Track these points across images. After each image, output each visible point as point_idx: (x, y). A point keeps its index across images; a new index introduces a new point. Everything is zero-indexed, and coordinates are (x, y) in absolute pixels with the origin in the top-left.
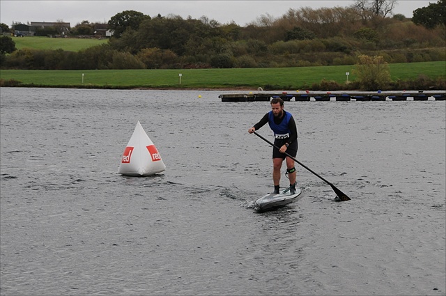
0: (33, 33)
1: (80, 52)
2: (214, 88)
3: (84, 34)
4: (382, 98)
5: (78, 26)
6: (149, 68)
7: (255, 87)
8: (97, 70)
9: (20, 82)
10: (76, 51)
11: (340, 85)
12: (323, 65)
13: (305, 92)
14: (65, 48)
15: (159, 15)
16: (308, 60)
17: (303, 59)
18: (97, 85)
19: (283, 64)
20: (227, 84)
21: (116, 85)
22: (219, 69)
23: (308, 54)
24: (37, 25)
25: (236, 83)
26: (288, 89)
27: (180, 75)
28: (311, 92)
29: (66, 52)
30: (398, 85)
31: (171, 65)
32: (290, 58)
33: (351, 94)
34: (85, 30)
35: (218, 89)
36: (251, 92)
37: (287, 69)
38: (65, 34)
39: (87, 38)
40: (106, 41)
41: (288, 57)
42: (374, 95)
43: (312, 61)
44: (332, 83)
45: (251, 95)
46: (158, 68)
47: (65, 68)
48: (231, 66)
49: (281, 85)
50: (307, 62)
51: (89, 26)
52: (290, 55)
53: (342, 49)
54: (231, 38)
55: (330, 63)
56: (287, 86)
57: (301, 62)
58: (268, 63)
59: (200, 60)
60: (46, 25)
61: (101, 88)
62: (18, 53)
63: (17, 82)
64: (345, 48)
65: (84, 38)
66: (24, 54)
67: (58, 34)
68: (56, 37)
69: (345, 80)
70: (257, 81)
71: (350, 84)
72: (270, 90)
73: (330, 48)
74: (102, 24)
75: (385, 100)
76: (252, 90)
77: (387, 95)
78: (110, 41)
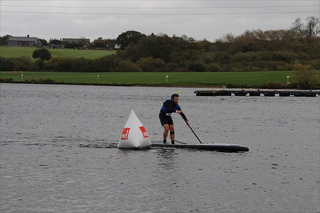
0: (63, 46)
1: (96, 59)
2: (191, 86)
3: (99, 47)
4: (313, 95)
5: (95, 41)
6: (145, 70)
7: (220, 85)
8: (108, 73)
9: (54, 81)
10: (94, 59)
11: (282, 85)
12: (270, 70)
13: (256, 90)
14: (86, 57)
15: (153, 34)
16: (259, 67)
17: (255, 66)
18: (107, 83)
19: (241, 69)
20: (201, 84)
21: (120, 83)
22: (194, 73)
23: (260, 62)
24: (67, 40)
25: (207, 83)
26: (244, 88)
27: (167, 76)
28: (261, 90)
29: (87, 60)
31: (161, 69)
32: (246, 65)
33: (291, 92)
34: (100, 44)
35: (194, 86)
36: (218, 89)
37: (244, 73)
38: (86, 47)
39: (102, 50)
40: (114, 52)
41: (244, 64)
42: (308, 92)
43: (262, 68)
44: (277, 83)
45: (217, 91)
46: (151, 71)
47: (86, 71)
48: (204, 71)
49: (239, 85)
50: (258, 68)
51: (103, 41)
52: (246, 63)
53: (284, 59)
54: (204, 50)
55: (275, 69)
56: (244, 85)
57: (254, 68)
58: (230, 68)
59: (182, 66)
60: (73, 40)
61: (110, 85)
62: (53, 60)
63: (52, 81)
64: (286, 58)
66: (57, 61)
67: (81, 47)
68: (79, 49)
69: (287, 81)
70: (222, 81)
71: (290, 84)
72: (232, 88)
73: (275, 58)
74: (112, 40)
75: (315, 96)
76: (218, 88)
77: (317, 93)
78: (118, 52)
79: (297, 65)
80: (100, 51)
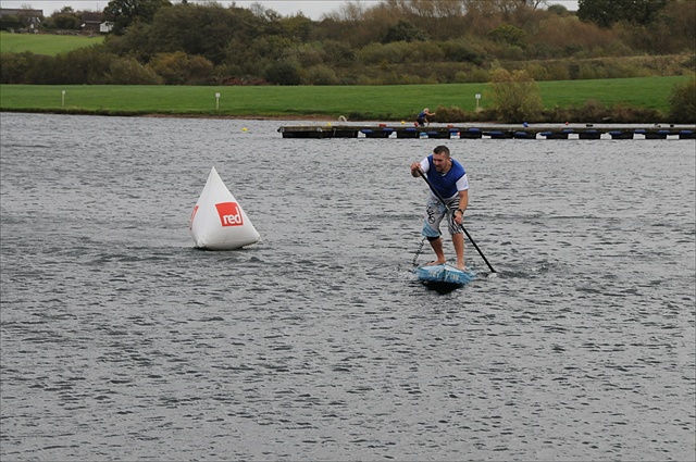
1: (59, 57)
2: (271, 116)
3: (66, 28)
4: (531, 135)
5: (56, 15)
6: (170, 81)
7: (334, 115)
8: (85, 86)
10: (53, 55)
11: (466, 114)
12: (440, 82)
13: (411, 125)
14: (34, 51)
16: (417, 74)
17: (409, 72)
18: (86, 108)
19: (378, 80)
20: (291, 111)
21: (114, 109)
22: (278, 87)
23: (418, 64)
25: (306, 109)
26: (386, 120)
27: (218, 95)
29: (37, 56)
30: (555, 114)
31: (204, 79)
32: (389, 71)
33: (484, 129)
34: (66, 22)
35: (277, 117)
36: (329, 124)
37: (385, 87)
38: (35, 28)
39: (70, 34)
40: (100, 40)
41: (385, 69)
42: (519, 130)
43: (423, 76)
44: (454, 111)
45: (327, 128)
46: (182, 84)
47: (36, 81)
48: (298, 83)
49: (376, 113)
50: (416, 77)
51: (74, 15)
52: (389, 66)
53: (469, 58)
54: (297, 38)
55: (450, 79)
56: (385, 114)
57: (406, 76)
58: (355, 78)
59: (249, 71)
60: (7, 13)
61: (92, 113)
64: (474, 56)
65: (65, 34)
67: (24, 27)
68: (19, 32)
69: (475, 106)
70: (338, 107)
71: (482, 112)
72: (358, 120)
73: (451, 55)
74: (94, 13)
75: (535, 138)
76: (329, 119)
77: (537, 131)
78: (107, 39)
79: (497, 71)
80: (67, 37)
